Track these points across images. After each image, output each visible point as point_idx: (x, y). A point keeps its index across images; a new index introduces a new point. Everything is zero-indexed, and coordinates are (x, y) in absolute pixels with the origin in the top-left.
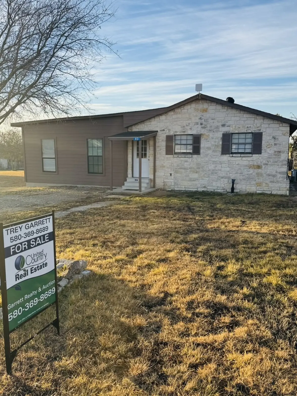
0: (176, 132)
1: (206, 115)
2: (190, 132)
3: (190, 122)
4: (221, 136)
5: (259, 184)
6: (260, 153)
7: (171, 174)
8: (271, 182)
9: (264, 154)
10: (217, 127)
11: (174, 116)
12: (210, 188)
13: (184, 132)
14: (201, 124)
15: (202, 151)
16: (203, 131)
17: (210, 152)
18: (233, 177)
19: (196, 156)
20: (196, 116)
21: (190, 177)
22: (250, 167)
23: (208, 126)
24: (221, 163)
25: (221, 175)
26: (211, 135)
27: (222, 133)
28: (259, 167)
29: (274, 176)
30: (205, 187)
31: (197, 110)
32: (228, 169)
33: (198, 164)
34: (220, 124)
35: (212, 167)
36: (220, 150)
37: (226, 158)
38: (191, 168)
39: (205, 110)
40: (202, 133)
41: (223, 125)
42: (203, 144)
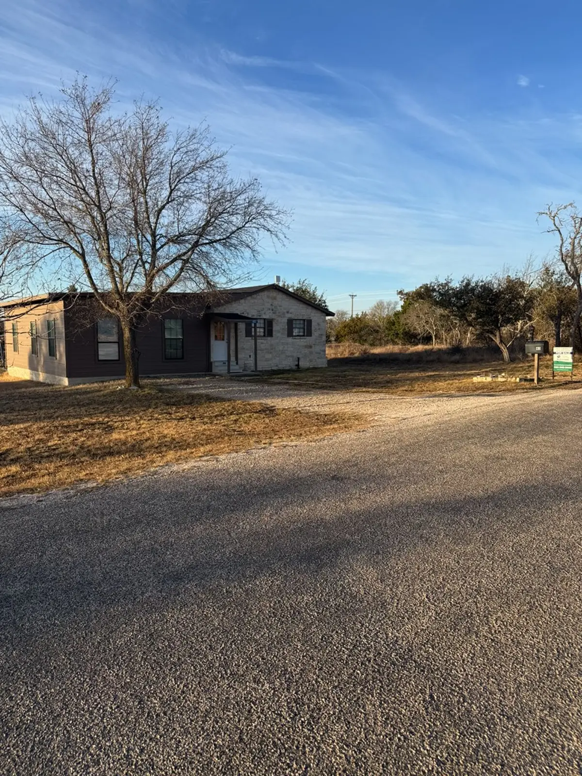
0: (254, 316)
1: (276, 303)
2: (264, 317)
3: (263, 307)
4: (286, 321)
5: (311, 361)
6: (311, 336)
7: (250, 356)
8: (318, 358)
9: (313, 337)
10: (284, 314)
11: (252, 301)
12: (281, 367)
13: (260, 316)
14: (272, 310)
15: (274, 333)
16: (273, 316)
17: (279, 335)
18: (296, 355)
19: (270, 338)
20: (268, 302)
21: (266, 357)
22: (306, 347)
23: (277, 312)
24: (287, 344)
25: (287, 354)
26: (279, 319)
27: (287, 318)
28: (311, 347)
29: (320, 353)
30: (277, 366)
31: (268, 297)
32: (292, 349)
33: (272, 345)
34: (285, 311)
35: (281, 348)
36: (286, 332)
37: (290, 340)
38: (266, 349)
39: (275, 298)
40: (273, 317)
41: (288, 312)
42: (276, 328)
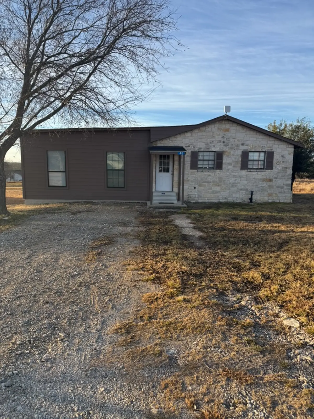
0: (201, 148)
1: (228, 135)
2: (213, 149)
3: (213, 139)
4: (241, 153)
5: (270, 195)
6: (272, 169)
7: (195, 188)
8: (280, 192)
9: (275, 170)
10: (238, 146)
11: (199, 134)
12: (230, 200)
13: (208, 148)
14: (224, 142)
15: (224, 166)
16: (225, 149)
17: (230, 167)
18: (250, 188)
19: (218, 171)
20: (219, 135)
21: (213, 189)
22: (264, 180)
23: (230, 144)
24: (240, 177)
25: (240, 188)
26: (232, 152)
27: (242, 150)
28: (270, 180)
29: (282, 188)
30: (226, 198)
31: (219, 129)
32: (246, 182)
33: (220, 178)
34: (240, 143)
35: (232, 180)
36: (240, 165)
37: (244, 172)
38: (213, 181)
39: (227, 130)
40: (224, 150)
41: (243, 144)
42: (225, 160)
